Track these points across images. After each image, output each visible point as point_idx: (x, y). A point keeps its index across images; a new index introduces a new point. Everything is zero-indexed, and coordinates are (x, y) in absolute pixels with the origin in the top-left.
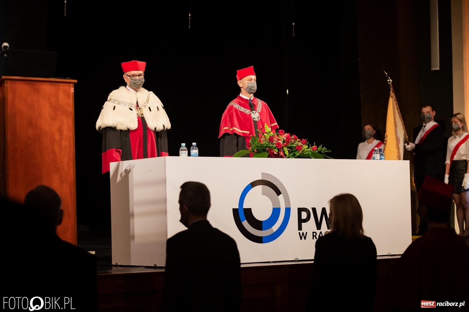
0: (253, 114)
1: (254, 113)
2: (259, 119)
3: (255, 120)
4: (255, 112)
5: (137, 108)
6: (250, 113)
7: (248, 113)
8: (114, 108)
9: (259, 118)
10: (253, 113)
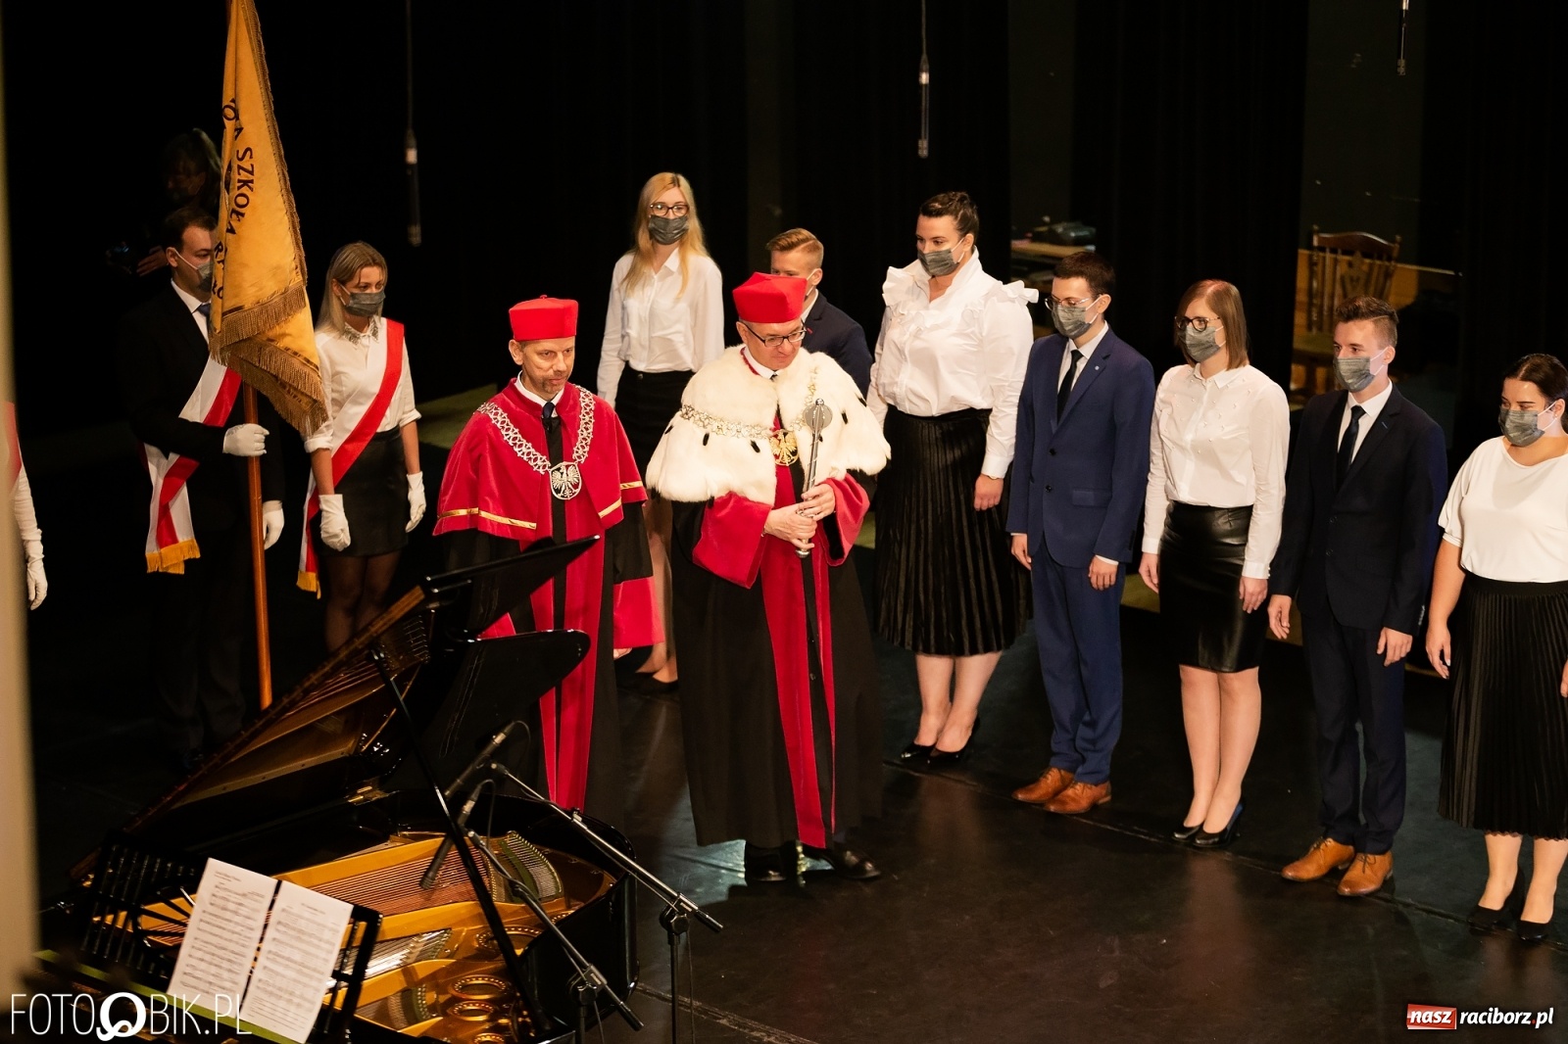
0: (557, 475)
1: (563, 470)
2: (578, 491)
3: (558, 496)
4: (567, 467)
5: (776, 436)
6: (547, 472)
7: (541, 471)
8: (706, 438)
9: (576, 486)
10: (558, 469)
